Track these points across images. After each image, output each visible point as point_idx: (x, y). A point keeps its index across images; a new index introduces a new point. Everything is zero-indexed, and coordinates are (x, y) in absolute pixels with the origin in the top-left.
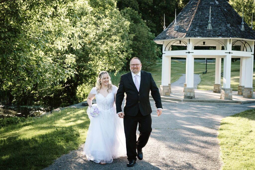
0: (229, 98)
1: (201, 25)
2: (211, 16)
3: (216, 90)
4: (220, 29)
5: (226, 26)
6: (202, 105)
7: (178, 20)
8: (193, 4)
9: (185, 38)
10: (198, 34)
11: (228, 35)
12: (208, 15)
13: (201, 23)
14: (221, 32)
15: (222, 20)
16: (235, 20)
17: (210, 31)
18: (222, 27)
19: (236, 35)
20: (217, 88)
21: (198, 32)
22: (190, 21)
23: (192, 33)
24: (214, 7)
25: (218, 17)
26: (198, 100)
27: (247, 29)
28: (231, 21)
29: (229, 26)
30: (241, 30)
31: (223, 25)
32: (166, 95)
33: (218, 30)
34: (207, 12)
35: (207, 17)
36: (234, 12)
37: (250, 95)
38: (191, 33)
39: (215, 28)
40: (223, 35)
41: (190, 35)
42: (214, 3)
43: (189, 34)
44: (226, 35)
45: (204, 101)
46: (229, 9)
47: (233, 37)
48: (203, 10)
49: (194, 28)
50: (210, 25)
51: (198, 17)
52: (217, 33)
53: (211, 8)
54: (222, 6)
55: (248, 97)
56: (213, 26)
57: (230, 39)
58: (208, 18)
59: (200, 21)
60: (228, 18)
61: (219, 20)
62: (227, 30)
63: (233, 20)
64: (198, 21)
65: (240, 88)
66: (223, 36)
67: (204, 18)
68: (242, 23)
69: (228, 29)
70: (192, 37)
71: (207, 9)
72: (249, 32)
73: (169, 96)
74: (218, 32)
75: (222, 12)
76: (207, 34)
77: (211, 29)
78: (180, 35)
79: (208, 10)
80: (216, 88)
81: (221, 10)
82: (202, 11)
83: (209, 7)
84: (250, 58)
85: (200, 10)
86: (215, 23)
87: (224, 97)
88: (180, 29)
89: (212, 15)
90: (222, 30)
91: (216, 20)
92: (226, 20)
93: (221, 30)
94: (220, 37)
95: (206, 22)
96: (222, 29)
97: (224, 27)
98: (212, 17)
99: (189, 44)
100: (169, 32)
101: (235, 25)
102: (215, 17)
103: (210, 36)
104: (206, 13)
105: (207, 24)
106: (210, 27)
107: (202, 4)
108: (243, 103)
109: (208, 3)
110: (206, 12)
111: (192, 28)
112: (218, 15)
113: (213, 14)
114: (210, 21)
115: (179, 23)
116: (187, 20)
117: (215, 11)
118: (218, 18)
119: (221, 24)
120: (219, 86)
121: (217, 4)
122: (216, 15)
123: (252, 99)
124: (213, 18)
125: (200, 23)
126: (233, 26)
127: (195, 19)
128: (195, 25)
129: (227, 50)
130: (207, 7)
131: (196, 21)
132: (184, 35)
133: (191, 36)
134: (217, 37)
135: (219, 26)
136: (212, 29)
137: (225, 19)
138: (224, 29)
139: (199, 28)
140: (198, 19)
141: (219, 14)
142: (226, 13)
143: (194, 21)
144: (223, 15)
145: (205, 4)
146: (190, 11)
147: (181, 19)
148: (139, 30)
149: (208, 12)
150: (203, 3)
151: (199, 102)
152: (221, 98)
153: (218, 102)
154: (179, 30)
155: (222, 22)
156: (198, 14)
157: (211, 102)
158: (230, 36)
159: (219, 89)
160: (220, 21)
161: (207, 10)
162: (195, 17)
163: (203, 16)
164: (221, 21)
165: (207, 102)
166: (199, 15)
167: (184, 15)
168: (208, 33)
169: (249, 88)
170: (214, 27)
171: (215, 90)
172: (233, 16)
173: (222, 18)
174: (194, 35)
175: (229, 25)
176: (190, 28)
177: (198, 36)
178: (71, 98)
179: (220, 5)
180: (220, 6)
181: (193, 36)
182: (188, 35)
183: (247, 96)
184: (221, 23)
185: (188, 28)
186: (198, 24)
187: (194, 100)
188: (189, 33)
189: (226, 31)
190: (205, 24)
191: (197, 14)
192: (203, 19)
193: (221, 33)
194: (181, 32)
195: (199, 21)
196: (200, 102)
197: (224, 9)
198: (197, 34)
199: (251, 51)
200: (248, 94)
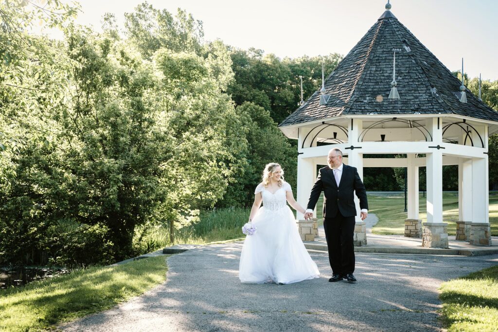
0: (442, 245)
1: (375, 91)
2: (396, 73)
3: (410, 232)
4: (416, 97)
5: (428, 92)
6: (382, 257)
7: (328, 86)
8: (359, 54)
9: (344, 116)
10: (370, 108)
11: (433, 108)
12: (389, 72)
13: (376, 88)
14: (419, 103)
15: (418, 81)
16: (447, 82)
17: (396, 102)
18: (421, 95)
19: (451, 108)
20: (413, 228)
21: (370, 104)
22: (352, 85)
23: (357, 107)
24: (401, 57)
25: (412, 75)
26: (374, 248)
27: (472, 101)
28: (437, 83)
29: (435, 93)
30: (461, 101)
31: (422, 90)
32: (305, 239)
33: (412, 100)
34: (387, 66)
35: (387, 76)
36: (443, 69)
37: (485, 238)
38: (355, 106)
39: (406, 96)
40: (422, 109)
41: (353, 110)
42: (401, 50)
43: (351, 109)
44: (430, 110)
45: (388, 251)
46: (432, 62)
47: (445, 112)
48: (379, 62)
49: (361, 97)
50: (394, 90)
51: (369, 76)
52: (409, 105)
53: (396, 59)
54: (417, 56)
55: (480, 243)
56: (401, 92)
57: (439, 118)
58: (390, 77)
59: (374, 84)
60: (431, 77)
61: (413, 81)
62: (432, 100)
63: (441, 82)
64: (370, 84)
65: (461, 226)
66: (425, 111)
67: (383, 78)
68: (461, 87)
69: (434, 98)
70: (358, 113)
71: (387, 61)
72: (476, 106)
73: (313, 241)
74: (412, 103)
75: (418, 66)
76: (388, 108)
77: (396, 98)
78: (334, 111)
79: (390, 63)
80: (410, 228)
81: (417, 63)
82: (377, 65)
83: (391, 58)
84: (482, 162)
85: (373, 63)
86: (404, 87)
87: (431, 242)
88: (332, 101)
89: (399, 73)
90: (421, 99)
91: (407, 81)
92: (428, 81)
93: (418, 100)
94: (416, 112)
95: (386, 85)
96: (420, 97)
97: (424, 95)
98: (397, 75)
99: (352, 130)
100: (310, 109)
101: (447, 92)
102: (405, 76)
103: (395, 110)
104: (385, 69)
105: (388, 89)
106: (394, 94)
107: (378, 53)
108: (473, 255)
109: (389, 50)
110: (384, 66)
111: (357, 96)
112: (410, 71)
113: (399, 70)
114: (394, 82)
115: (331, 90)
116: (346, 84)
117: (404, 64)
118: (411, 78)
119: (419, 89)
120: (416, 224)
121: (408, 51)
122: (407, 71)
123: (488, 246)
124: (399, 78)
125: (374, 88)
126: (443, 93)
127: (363, 79)
128: (364, 91)
129: (432, 141)
130: (388, 58)
131: (366, 84)
132: (340, 110)
133: (356, 112)
134: (411, 113)
135: (413, 92)
136: (399, 98)
137: (426, 79)
138: (424, 97)
139: (372, 97)
140: (370, 79)
141: (413, 70)
142: (426, 68)
143: (361, 83)
144: (421, 72)
145: (383, 51)
146: (352, 66)
147: (335, 83)
148: (269, 138)
149: (390, 66)
150: (379, 50)
151: (375, 252)
152: (423, 246)
153: (418, 252)
154: (331, 103)
155: (419, 85)
156: (368, 70)
157: (402, 253)
158: (439, 111)
159: (416, 229)
160: (414, 83)
161: (388, 63)
162: (363, 77)
163: (379, 75)
164: (417, 83)
165: (395, 253)
166: (371, 73)
167: (340, 75)
168: (392, 105)
169: (482, 224)
170: (403, 94)
171: (408, 232)
172: (441, 75)
173: (419, 78)
174: (361, 109)
175: (434, 91)
176: (353, 98)
177: (371, 112)
178: (120, 250)
179: (414, 54)
180: (413, 56)
181: (360, 111)
182: (348, 109)
183: (478, 240)
184: (418, 87)
185: (349, 97)
186: (370, 90)
187: (365, 249)
188: (352, 106)
189: (428, 100)
190: (385, 89)
191: (366, 70)
192: (380, 79)
193: (419, 106)
194: (336, 105)
195: (372, 84)
196: (379, 252)
197: (422, 62)
198: (367, 108)
199: (482, 146)
200: (480, 236)
